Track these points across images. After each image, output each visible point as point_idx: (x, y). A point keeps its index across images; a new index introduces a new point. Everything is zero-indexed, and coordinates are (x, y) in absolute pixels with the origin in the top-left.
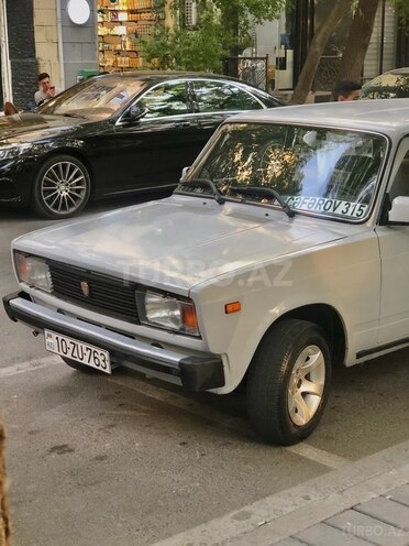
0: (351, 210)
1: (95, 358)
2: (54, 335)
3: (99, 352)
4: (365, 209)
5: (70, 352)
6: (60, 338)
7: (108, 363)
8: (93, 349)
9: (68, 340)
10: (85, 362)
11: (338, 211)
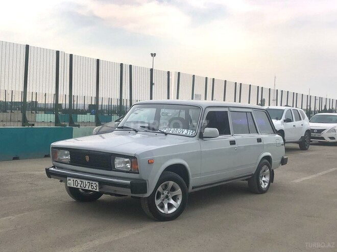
0: (189, 132)
1: (92, 186)
2: (72, 179)
3: (94, 183)
4: (194, 132)
5: (79, 185)
6: (75, 180)
7: (97, 187)
8: (91, 182)
9: (79, 180)
10: (87, 188)
11: (184, 133)
